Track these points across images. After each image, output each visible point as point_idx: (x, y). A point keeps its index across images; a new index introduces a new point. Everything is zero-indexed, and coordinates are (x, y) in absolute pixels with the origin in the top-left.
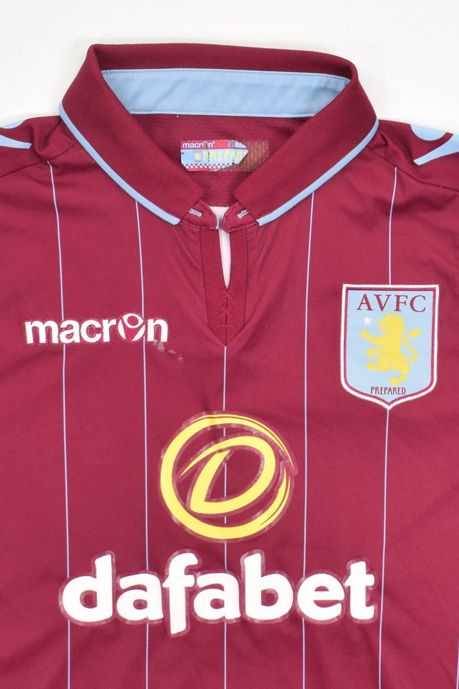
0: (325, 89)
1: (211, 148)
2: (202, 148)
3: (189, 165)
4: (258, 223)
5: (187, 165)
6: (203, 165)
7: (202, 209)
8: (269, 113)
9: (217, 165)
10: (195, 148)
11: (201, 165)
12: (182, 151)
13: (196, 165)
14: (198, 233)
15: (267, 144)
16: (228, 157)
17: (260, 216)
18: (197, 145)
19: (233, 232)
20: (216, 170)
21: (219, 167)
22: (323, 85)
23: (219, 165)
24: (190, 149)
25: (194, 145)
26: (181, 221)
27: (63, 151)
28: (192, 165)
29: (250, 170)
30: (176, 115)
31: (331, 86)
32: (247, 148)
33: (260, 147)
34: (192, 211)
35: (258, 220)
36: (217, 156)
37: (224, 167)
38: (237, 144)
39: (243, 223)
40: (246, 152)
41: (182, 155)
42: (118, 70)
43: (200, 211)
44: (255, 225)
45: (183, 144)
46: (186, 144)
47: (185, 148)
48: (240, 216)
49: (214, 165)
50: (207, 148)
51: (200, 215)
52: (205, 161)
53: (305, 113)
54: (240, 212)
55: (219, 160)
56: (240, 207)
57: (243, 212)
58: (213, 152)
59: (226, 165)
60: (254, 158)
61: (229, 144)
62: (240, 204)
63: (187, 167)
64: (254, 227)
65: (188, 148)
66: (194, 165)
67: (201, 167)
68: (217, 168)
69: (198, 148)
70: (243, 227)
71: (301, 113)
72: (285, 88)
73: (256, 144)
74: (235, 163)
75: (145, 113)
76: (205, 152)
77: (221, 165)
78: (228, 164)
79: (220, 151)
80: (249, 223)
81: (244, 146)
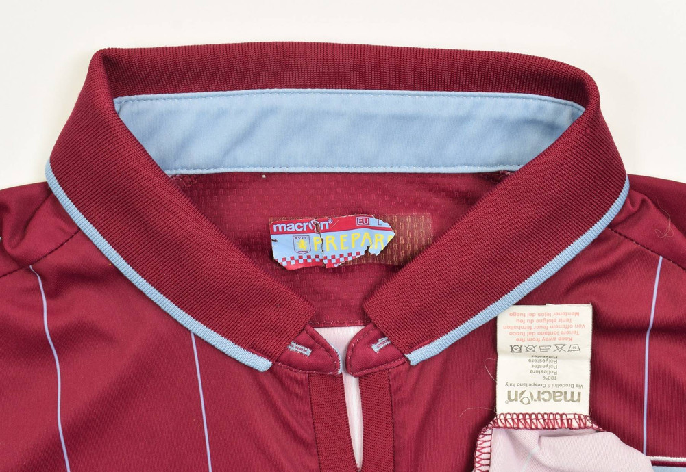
0: (532, 122)
1: (325, 231)
2: (309, 231)
3: (288, 259)
4: (408, 360)
5: (284, 259)
6: (313, 257)
7: (312, 342)
8: (431, 166)
9: (337, 257)
10: (296, 232)
11: (309, 257)
12: (273, 237)
13: (301, 257)
14: (306, 383)
15: (430, 220)
16: (358, 242)
17: (412, 348)
18: (299, 227)
19: (365, 376)
20: (336, 266)
21: (342, 260)
22: (529, 114)
23: (342, 256)
24: (287, 233)
25: (294, 227)
26: (274, 364)
27: (54, 246)
28: (292, 258)
29: (399, 262)
30: (262, 173)
31: (545, 116)
32: (393, 229)
33: (415, 225)
34: (294, 347)
35: (408, 356)
36: (337, 242)
37: (350, 259)
38: (373, 221)
39: (382, 360)
40: (391, 235)
41: (273, 244)
42: (152, 96)
43: (307, 346)
44: (403, 363)
45: (275, 226)
46: (280, 226)
47: (278, 233)
48: (376, 348)
49: (333, 257)
50: (319, 231)
51: (308, 352)
52: (315, 251)
53: (496, 165)
54: (375, 341)
55: (342, 248)
56: (376, 332)
57: (381, 340)
58: (330, 237)
59: (354, 254)
60: (406, 244)
61: (358, 221)
62: (375, 326)
63: (285, 264)
64: (401, 368)
65: (283, 232)
66: (296, 258)
67: (309, 261)
68: (338, 261)
69: (303, 232)
70: (382, 367)
71: (488, 165)
72: (461, 121)
73: (409, 219)
74: (371, 251)
75: (205, 172)
76: (315, 237)
77: (346, 255)
78: (358, 253)
79: (343, 235)
80: (394, 360)
81: (387, 225)
